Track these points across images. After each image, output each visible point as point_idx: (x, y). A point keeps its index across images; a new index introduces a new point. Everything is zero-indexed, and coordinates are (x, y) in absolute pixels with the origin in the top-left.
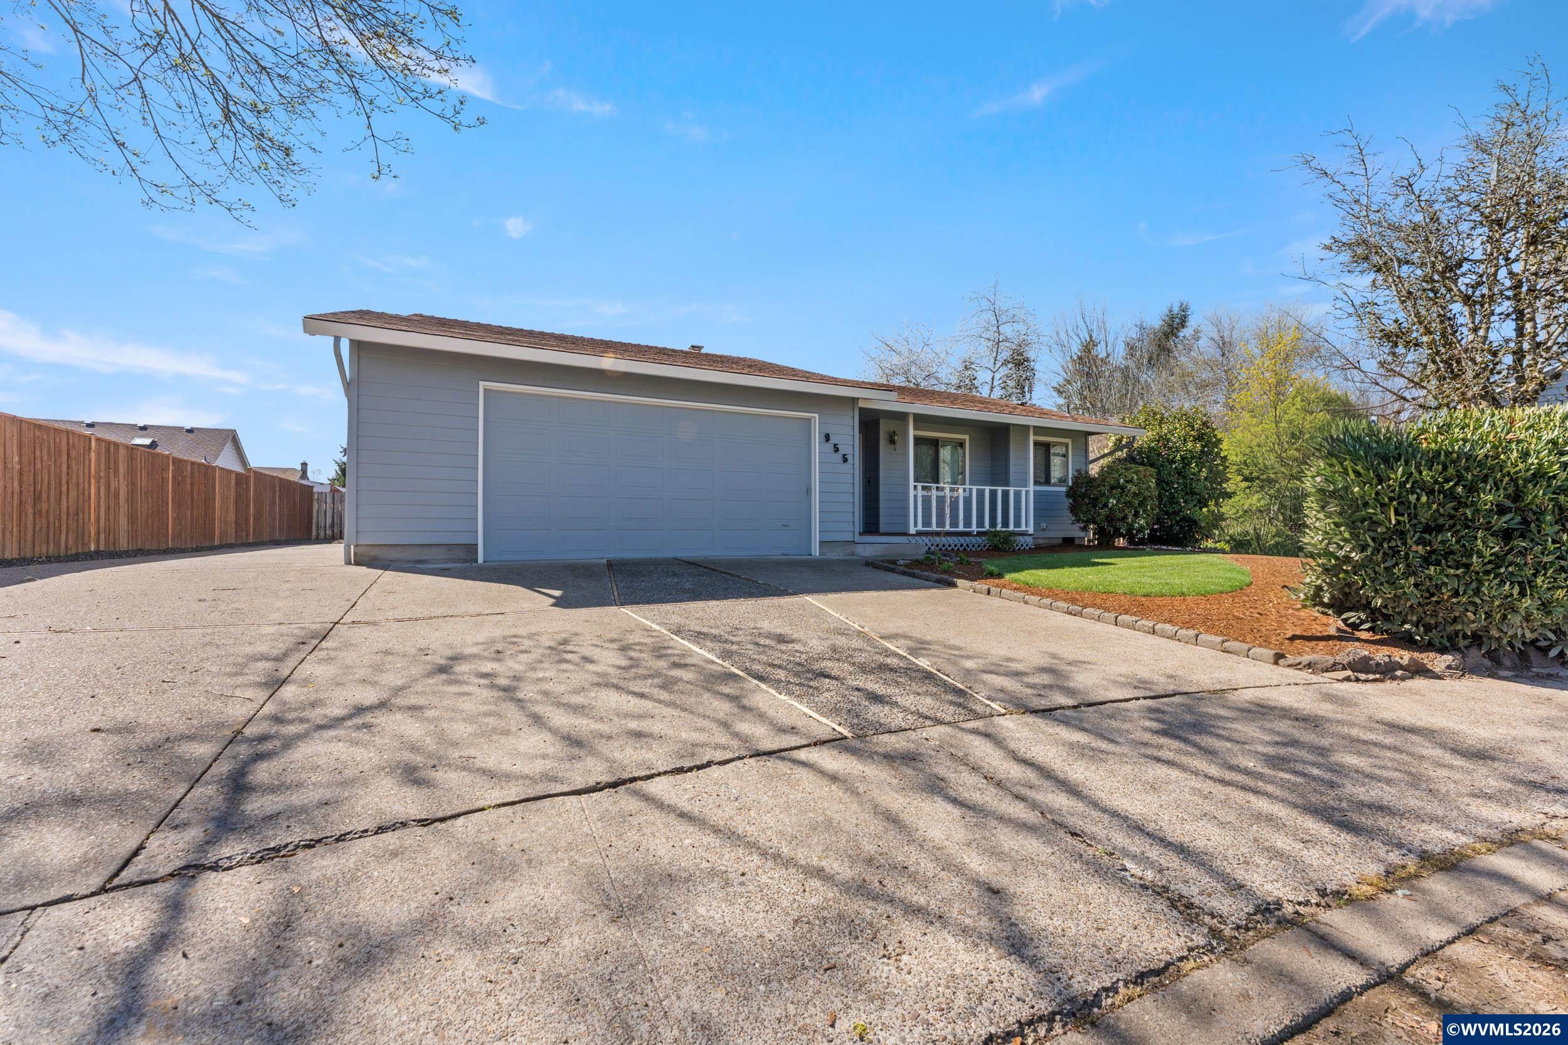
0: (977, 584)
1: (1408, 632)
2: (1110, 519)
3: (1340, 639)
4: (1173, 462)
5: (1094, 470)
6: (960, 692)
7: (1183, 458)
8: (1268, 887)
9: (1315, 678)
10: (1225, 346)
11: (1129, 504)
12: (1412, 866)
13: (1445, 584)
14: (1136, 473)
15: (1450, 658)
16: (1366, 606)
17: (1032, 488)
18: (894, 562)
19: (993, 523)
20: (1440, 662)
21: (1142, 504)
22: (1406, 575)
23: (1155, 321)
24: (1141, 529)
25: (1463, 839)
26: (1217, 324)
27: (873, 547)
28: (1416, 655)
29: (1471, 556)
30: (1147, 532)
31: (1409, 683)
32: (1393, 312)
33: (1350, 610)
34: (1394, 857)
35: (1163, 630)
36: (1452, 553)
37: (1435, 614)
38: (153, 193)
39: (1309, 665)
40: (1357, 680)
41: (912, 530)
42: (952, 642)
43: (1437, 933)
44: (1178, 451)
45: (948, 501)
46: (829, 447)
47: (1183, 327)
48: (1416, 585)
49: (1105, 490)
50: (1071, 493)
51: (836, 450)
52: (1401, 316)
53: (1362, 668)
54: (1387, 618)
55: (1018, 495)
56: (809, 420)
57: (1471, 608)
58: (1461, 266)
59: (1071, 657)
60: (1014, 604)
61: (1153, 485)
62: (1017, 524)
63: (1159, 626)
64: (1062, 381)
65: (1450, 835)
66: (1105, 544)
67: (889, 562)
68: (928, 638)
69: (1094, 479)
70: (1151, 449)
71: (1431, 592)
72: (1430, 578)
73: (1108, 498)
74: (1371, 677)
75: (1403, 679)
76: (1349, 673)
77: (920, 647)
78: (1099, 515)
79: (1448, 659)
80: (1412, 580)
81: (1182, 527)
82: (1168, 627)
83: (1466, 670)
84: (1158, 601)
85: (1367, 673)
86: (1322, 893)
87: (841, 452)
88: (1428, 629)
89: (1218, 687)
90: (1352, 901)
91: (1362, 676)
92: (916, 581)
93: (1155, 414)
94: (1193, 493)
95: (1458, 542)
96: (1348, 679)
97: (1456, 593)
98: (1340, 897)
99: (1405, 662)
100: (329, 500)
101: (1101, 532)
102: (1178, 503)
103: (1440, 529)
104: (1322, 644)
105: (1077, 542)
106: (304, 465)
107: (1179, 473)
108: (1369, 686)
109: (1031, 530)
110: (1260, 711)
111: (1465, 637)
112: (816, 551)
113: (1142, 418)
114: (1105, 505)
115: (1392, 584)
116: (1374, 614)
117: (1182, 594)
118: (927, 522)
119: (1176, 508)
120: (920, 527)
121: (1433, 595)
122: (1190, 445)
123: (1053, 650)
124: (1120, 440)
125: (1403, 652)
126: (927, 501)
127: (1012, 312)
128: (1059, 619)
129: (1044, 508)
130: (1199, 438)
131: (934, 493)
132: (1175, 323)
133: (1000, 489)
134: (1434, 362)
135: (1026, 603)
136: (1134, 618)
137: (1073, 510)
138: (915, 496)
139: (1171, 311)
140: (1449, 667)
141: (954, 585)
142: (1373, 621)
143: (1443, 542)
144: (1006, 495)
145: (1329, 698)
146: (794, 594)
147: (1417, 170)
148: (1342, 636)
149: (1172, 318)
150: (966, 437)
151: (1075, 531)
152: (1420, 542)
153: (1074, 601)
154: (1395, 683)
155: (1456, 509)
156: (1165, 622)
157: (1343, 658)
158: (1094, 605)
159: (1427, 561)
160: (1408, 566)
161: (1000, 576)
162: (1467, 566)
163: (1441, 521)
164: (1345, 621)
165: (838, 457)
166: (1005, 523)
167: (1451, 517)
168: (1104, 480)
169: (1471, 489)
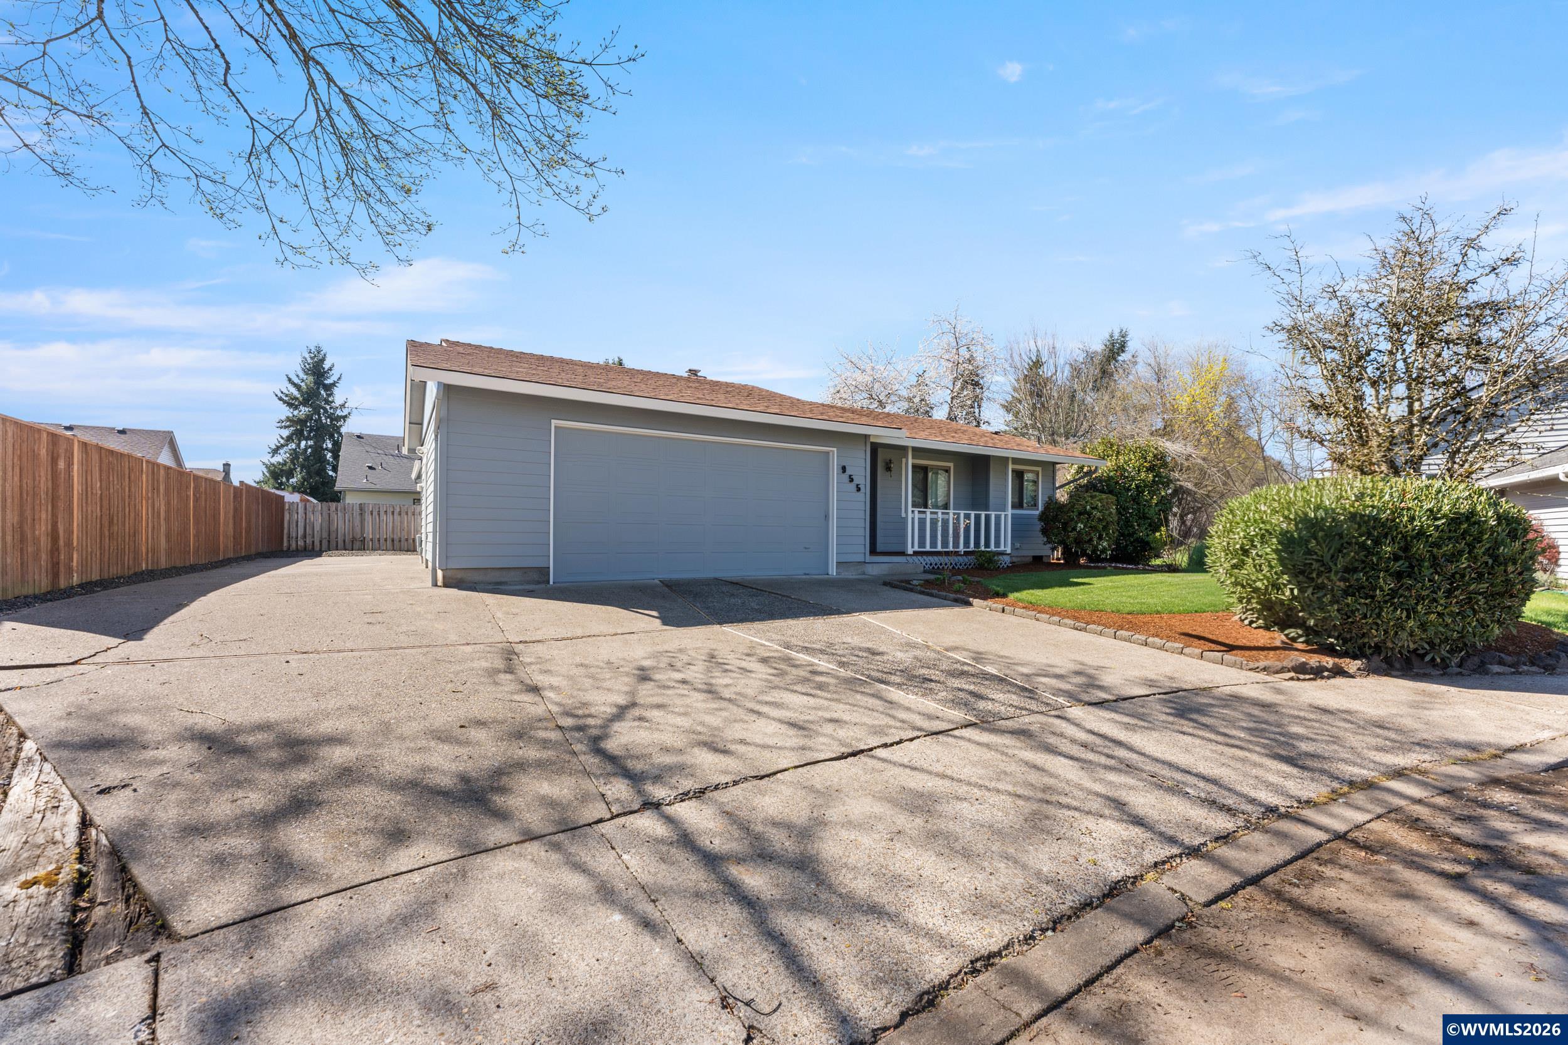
0: (989, 603)
1: (1332, 643)
2: (1078, 541)
3: (1284, 649)
4: (1129, 490)
5: (1062, 496)
6: (1030, 691)
7: (1137, 486)
8: (1270, 800)
9: (1269, 678)
10: (1159, 374)
11: (1092, 528)
12: (1346, 789)
13: (1358, 610)
14: (1100, 500)
15: (1359, 662)
16: (1302, 624)
17: (1010, 511)
18: (908, 582)
19: (977, 544)
20: (1353, 665)
21: (1105, 528)
22: (1332, 603)
23: (1098, 346)
24: (1104, 551)
25: (1373, 774)
26: (1153, 350)
27: (880, 567)
28: (1337, 660)
29: (1375, 590)
30: (1109, 552)
31: (1332, 681)
32: (1319, 386)
33: (1290, 627)
34: (1336, 785)
35: (1154, 643)
36: (1363, 587)
37: (1350, 631)
38: (289, 253)
39: (1264, 669)
40: (1298, 679)
41: (910, 551)
42: (1002, 653)
43: (1360, 817)
44: (1133, 480)
45: (940, 524)
46: (845, 477)
47: (1123, 351)
48: (1338, 610)
49: (1074, 515)
50: (1043, 517)
51: (851, 480)
52: (1325, 390)
53: (1301, 669)
54: (1317, 633)
55: (998, 518)
56: (828, 453)
57: (1375, 627)
58: (1369, 355)
59: (1095, 664)
60: (1028, 621)
61: (1114, 511)
62: (997, 544)
63: (1150, 639)
64: (1009, 398)
65: (1365, 772)
66: (1071, 561)
67: (902, 581)
68: (981, 650)
69: (1064, 506)
70: (1110, 478)
71: (1347, 614)
72: (1348, 605)
73: (1077, 523)
74: (1307, 677)
75: (1328, 678)
76: (1292, 674)
77: (979, 657)
78: (1068, 537)
79: (1358, 663)
80: (1336, 607)
81: (1135, 548)
82: (1157, 640)
83: (1371, 670)
84: (1141, 617)
85: (1304, 674)
86: (1299, 802)
87: (856, 481)
88: (1345, 641)
89: (1206, 685)
90: (1316, 805)
91: (1302, 677)
92: (935, 600)
93: (1112, 445)
94: (1145, 517)
95: (1367, 580)
96: (1292, 679)
97: (1365, 617)
98: (1309, 803)
99: (1330, 666)
100: (301, 511)
101: (1067, 552)
102: (1132, 526)
103: (1355, 570)
104: (1272, 653)
105: (1045, 560)
106: (227, 466)
107: (1134, 500)
108: (1306, 683)
109: (1009, 551)
110: (1235, 700)
111: (1370, 647)
112: (833, 571)
113: (1101, 449)
114: (1074, 529)
115: (1322, 609)
116: (1308, 631)
117: (1158, 612)
118: (922, 543)
119: (1131, 530)
120: (916, 548)
121: (1349, 617)
122: (1143, 475)
123: (1079, 658)
124: (1082, 468)
125: (1328, 659)
126: (922, 522)
127: (971, 336)
128: (1068, 634)
129: (1020, 529)
130: (1151, 469)
131: (929, 516)
132: (1116, 348)
133: (983, 514)
134: (1348, 429)
135: (1037, 620)
136: (1130, 633)
137: (1044, 532)
138: (913, 519)
139: (1111, 336)
140: (1359, 669)
141: (970, 604)
142: (1307, 636)
143: (1357, 580)
144: (988, 518)
145: (1279, 691)
146: (848, 612)
147: (1339, 280)
148: (1286, 647)
149: (1113, 344)
150: (951, 465)
151: (1043, 550)
152: (1343, 579)
153: (1075, 618)
154: (1323, 681)
155: (1366, 557)
156: (1153, 636)
157: (1288, 663)
158: (1094, 623)
159: (1346, 593)
160: (1333, 596)
161: (1004, 596)
162: (1373, 597)
163: (1356, 564)
164: (1286, 635)
165: (853, 486)
166: (987, 545)
167: (1363, 562)
168: (1073, 507)
169: (1377, 542)
